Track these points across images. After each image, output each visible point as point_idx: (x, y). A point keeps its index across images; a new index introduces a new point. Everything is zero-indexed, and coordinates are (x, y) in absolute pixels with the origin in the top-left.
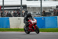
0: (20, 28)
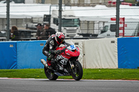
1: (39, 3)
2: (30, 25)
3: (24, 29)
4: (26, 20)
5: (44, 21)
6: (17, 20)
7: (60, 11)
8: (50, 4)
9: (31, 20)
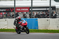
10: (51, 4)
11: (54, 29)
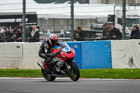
0: (20, 68)
1: (103, 3)
2: (95, 25)
3: (89, 29)
4: (91, 20)
5: (109, 21)
6: (82, 21)
7: (124, 11)
8: (114, 5)
9: (96, 21)
10: (27, 7)
11: (33, 69)
